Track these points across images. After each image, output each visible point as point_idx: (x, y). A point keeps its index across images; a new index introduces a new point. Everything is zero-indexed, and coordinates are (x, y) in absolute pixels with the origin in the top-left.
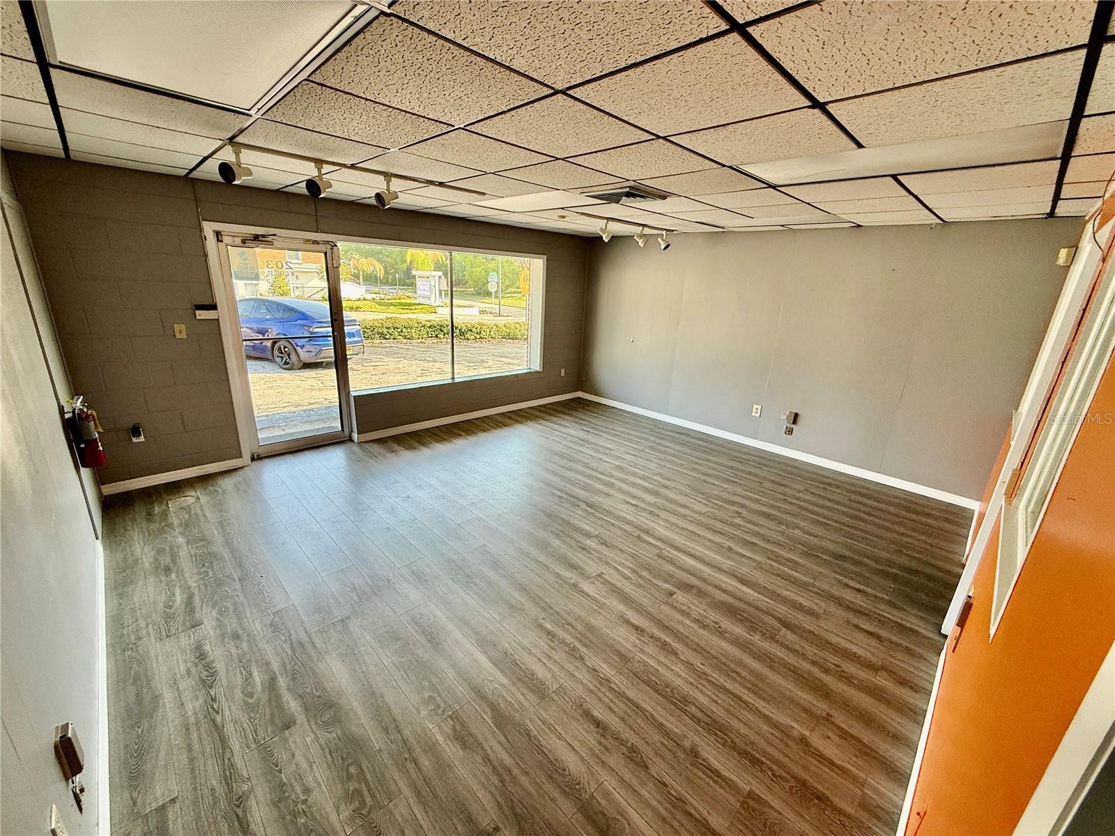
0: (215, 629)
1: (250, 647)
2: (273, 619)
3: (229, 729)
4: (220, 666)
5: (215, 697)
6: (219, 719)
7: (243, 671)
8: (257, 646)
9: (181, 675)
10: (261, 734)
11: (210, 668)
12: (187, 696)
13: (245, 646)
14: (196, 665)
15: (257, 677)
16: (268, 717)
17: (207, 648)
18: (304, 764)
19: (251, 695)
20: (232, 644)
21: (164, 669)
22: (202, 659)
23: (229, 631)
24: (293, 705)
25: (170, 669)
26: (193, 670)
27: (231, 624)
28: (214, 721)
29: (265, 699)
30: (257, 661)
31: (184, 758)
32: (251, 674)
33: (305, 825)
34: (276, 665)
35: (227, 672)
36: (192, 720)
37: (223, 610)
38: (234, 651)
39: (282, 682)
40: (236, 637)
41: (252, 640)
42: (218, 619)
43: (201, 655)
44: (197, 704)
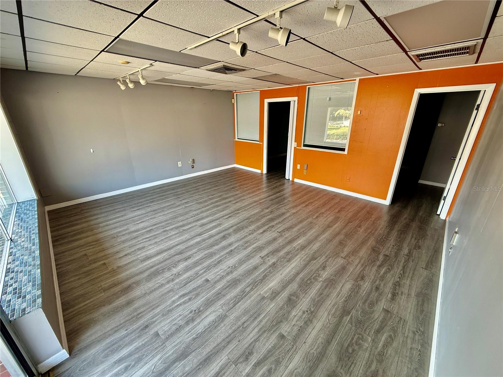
0: (381, 300)
1: (376, 280)
2: (360, 281)
3: (401, 268)
4: (390, 284)
5: (398, 278)
6: (402, 272)
7: (385, 276)
8: (374, 279)
9: (405, 296)
10: (394, 260)
11: (394, 287)
12: (407, 286)
13: (377, 283)
14: (398, 293)
15: (383, 271)
16: (389, 261)
17: (390, 295)
18: (390, 248)
19: (389, 269)
20: (381, 287)
21: (410, 305)
22: (394, 293)
23: (377, 293)
24: (381, 257)
25: (408, 302)
26: (400, 293)
27: (374, 295)
28: (403, 273)
29: (387, 264)
30: (379, 274)
31: (416, 273)
32: (384, 273)
33: (398, 243)
34: (375, 269)
35: (390, 281)
36: (409, 279)
37: (371, 306)
38: (382, 285)
39: (378, 263)
40: (377, 288)
41: (374, 282)
42: (377, 303)
43: (394, 295)
44: (405, 281)
